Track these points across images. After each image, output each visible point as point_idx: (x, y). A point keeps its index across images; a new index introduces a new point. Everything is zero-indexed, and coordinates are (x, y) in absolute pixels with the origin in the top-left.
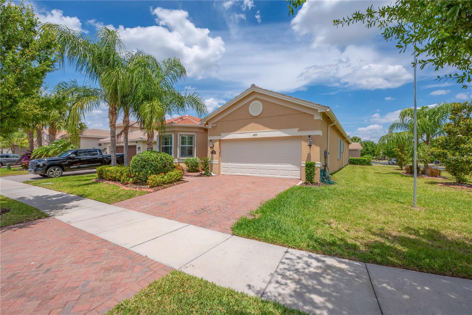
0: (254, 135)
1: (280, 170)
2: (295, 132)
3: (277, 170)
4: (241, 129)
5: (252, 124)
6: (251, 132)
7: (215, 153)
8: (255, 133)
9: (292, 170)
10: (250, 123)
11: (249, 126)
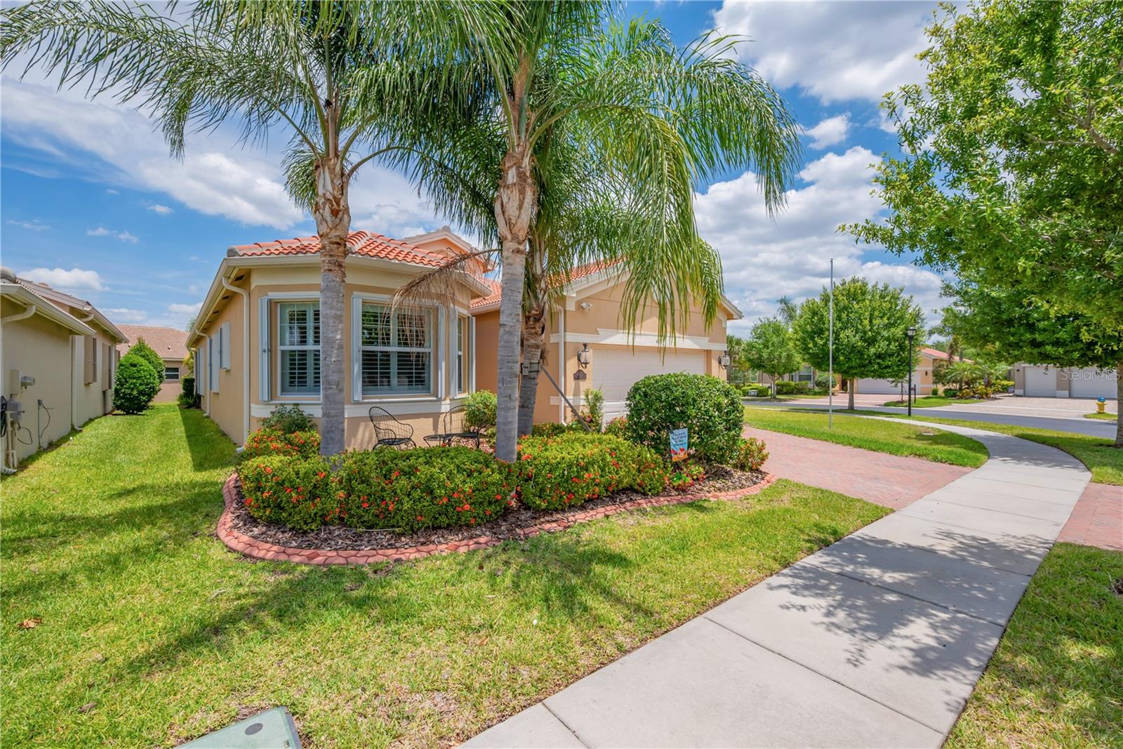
4: (636, 327)
6: (653, 334)
7: (585, 379)
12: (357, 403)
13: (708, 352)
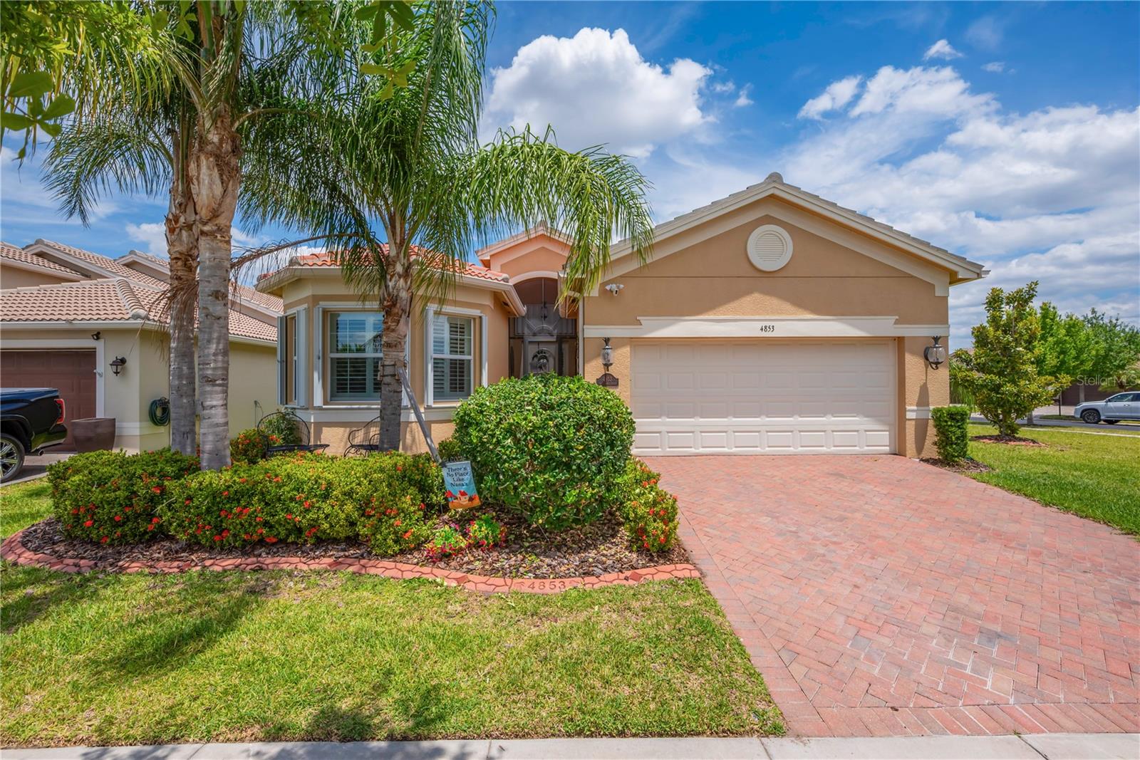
0: (764, 329)
1: (833, 431)
2: (886, 326)
3: (824, 431)
4: (717, 310)
5: (756, 295)
6: (753, 317)
7: (617, 385)
8: (768, 324)
9: (866, 431)
10: (749, 292)
11: (747, 300)
12: (320, 408)
13: (900, 341)
